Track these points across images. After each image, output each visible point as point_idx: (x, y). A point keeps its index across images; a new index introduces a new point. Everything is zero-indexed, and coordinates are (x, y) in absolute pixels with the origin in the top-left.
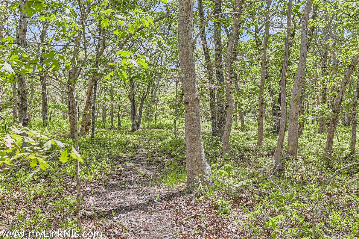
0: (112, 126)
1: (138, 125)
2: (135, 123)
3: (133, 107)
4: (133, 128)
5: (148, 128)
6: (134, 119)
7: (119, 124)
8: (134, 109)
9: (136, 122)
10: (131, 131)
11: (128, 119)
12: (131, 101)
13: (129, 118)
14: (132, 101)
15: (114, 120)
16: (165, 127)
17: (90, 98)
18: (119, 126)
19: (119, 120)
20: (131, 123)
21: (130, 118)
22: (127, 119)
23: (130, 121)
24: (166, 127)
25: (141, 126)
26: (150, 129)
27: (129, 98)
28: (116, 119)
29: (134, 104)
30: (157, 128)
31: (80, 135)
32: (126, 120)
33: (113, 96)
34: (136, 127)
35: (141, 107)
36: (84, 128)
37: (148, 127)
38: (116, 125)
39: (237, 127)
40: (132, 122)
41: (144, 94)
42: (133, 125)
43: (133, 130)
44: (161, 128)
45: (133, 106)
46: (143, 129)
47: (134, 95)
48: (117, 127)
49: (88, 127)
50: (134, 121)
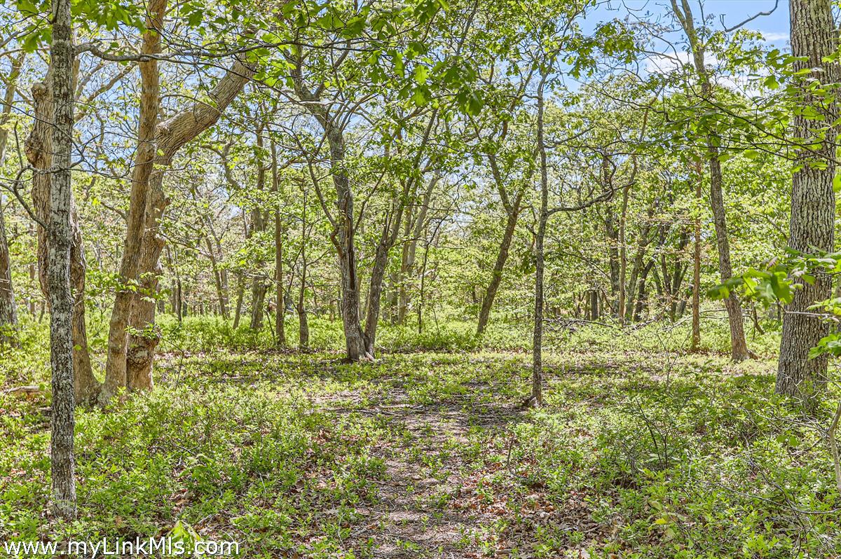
0: (282, 339)
1: (368, 338)
2: (357, 334)
3: (348, 277)
4: (349, 350)
5: (398, 348)
6: (352, 319)
7: (304, 335)
8: (353, 285)
9: (359, 329)
10: (343, 361)
11: (335, 319)
12: (343, 257)
13: (337, 317)
14: (345, 255)
15: (287, 323)
16: (454, 346)
17: (141, 216)
18: (302, 342)
19: (303, 322)
20: (342, 332)
21: (340, 316)
22: (330, 319)
23: (339, 324)
24: (459, 344)
25: (378, 343)
26: (407, 352)
27: (335, 243)
28: (292, 318)
29: (351, 266)
30: (428, 350)
31: (104, 391)
32: (329, 323)
33: (281, 245)
34: (358, 348)
35: (377, 276)
36: (122, 364)
37: (398, 345)
38: (293, 340)
39: (697, 346)
40: (346, 329)
41: (385, 232)
42: (350, 341)
43: (351, 358)
44: (441, 349)
45: (348, 272)
46: (383, 351)
47: (351, 233)
48: (296, 345)
49: (144, 353)
50: (354, 326)
